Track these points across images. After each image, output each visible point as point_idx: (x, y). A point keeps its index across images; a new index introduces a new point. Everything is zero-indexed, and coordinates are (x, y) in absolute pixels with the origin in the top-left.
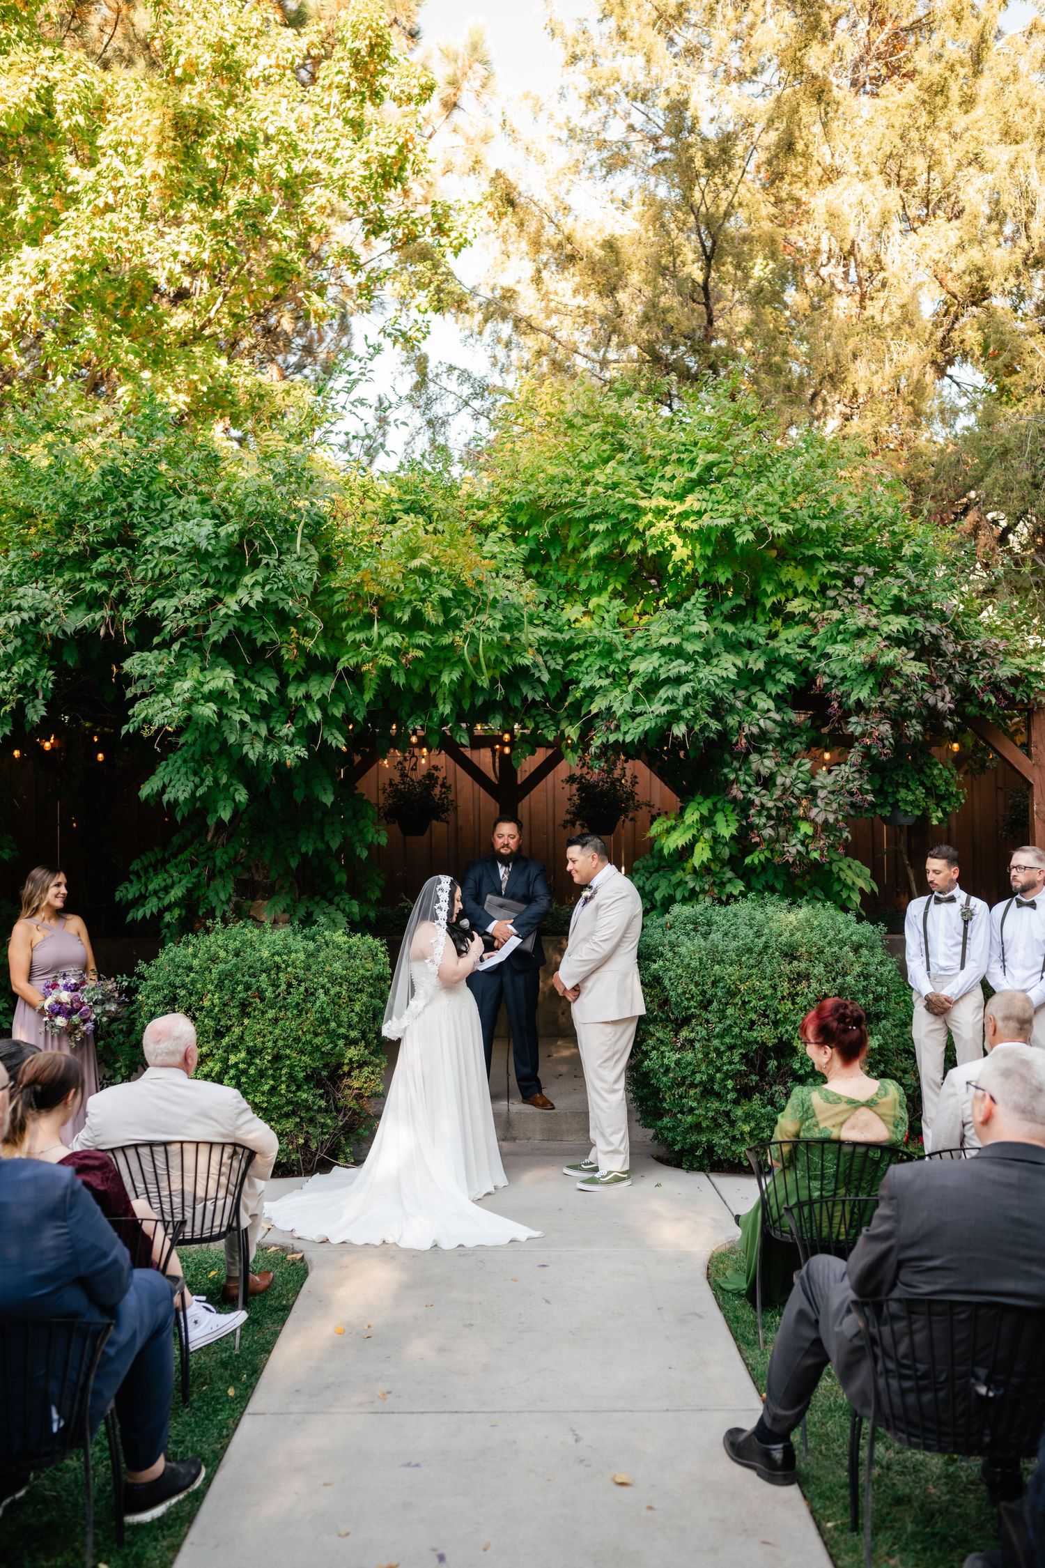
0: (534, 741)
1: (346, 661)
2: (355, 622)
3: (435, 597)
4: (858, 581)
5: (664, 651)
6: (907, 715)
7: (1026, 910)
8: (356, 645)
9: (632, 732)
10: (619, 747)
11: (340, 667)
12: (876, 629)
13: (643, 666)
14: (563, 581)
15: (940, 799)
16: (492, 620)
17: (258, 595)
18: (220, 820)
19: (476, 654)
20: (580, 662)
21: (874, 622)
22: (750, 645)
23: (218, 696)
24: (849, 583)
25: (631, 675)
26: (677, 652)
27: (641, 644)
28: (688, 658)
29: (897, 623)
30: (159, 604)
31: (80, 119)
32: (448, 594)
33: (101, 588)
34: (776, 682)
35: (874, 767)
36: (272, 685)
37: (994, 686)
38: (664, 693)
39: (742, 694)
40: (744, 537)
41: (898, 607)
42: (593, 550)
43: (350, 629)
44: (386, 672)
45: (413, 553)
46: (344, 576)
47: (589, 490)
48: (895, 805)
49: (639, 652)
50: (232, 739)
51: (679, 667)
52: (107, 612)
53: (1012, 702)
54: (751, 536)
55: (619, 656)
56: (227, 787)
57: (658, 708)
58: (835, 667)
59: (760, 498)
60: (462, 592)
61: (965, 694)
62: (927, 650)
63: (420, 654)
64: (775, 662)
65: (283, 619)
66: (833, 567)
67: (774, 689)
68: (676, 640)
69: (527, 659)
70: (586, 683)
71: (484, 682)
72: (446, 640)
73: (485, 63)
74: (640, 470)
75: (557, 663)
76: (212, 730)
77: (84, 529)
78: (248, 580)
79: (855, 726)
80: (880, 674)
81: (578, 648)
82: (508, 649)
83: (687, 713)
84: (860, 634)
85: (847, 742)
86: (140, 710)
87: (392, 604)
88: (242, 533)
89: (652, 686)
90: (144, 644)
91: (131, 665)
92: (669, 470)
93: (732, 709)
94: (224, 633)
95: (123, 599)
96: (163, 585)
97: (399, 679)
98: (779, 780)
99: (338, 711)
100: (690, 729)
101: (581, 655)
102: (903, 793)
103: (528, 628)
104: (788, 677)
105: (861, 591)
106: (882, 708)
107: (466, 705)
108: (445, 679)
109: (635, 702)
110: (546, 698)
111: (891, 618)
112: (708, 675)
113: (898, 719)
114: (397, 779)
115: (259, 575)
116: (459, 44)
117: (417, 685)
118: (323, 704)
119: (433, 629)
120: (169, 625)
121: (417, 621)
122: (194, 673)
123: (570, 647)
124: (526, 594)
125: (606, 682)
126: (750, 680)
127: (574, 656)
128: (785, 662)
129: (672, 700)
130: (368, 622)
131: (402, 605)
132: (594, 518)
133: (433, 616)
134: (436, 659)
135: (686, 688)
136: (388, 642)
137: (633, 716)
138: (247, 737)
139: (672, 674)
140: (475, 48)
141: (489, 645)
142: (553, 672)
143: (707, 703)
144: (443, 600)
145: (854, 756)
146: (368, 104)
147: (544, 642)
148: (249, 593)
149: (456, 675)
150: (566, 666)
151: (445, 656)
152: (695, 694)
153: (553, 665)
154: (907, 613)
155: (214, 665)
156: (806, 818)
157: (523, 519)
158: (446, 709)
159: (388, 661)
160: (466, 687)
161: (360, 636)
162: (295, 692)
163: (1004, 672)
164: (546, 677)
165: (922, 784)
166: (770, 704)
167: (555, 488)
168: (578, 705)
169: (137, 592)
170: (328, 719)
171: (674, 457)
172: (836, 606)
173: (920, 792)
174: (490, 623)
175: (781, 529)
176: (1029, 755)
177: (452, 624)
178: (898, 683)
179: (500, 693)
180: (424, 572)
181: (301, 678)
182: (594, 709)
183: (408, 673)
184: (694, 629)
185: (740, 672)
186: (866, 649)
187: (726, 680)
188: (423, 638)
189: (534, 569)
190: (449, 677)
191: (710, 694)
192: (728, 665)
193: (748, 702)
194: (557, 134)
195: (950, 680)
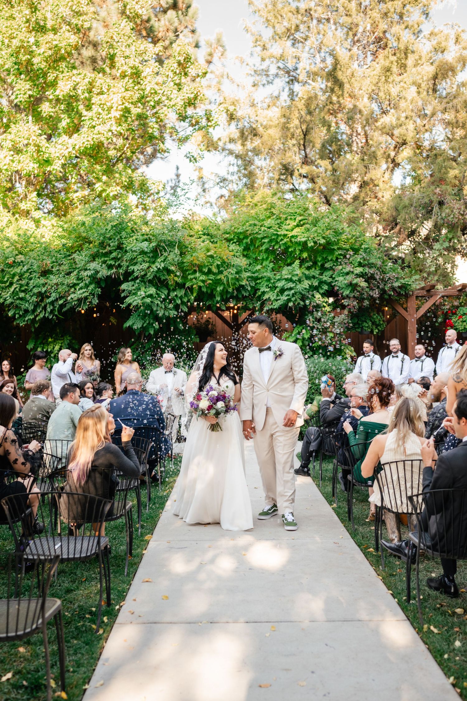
0: (245, 308)
1: (188, 284)
2: (191, 272)
3: (215, 264)
4: (348, 256)
5: (286, 280)
6: (364, 299)
7: (395, 358)
8: (191, 279)
9: (276, 305)
10: (272, 310)
11: (186, 286)
12: (353, 272)
13: (280, 284)
14: (254, 257)
15: (377, 326)
16: (233, 271)
17: (163, 265)
18: (150, 334)
19: (228, 281)
20: (260, 283)
21: (352, 270)
22: (314, 277)
23: (151, 296)
24: (345, 257)
25: (276, 287)
26: (291, 280)
27: (279, 277)
28: (294, 282)
29: (359, 270)
30: (132, 268)
31: (87, 95)
32: (219, 263)
33: (112, 262)
34: (322, 289)
35: (352, 315)
36: (166, 292)
37: (393, 289)
38: (286, 293)
39: (311, 293)
40: (311, 244)
41: (360, 265)
42: (264, 248)
43: (189, 274)
44: (200, 287)
45: (208, 250)
46: (188, 258)
47: (263, 228)
48: (362, 328)
49: (279, 280)
50: (155, 309)
51: (291, 285)
52: (114, 270)
53: (399, 294)
54: (312, 244)
55: (272, 281)
56: (152, 324)
57: (284, 298)
58: (339, 284)
59: (316, 231)
60: (224, 262)
61: (383, 292)
62: (369, 279)
63: (211, 282)
64: (321, 282)
65: (169, 272)
66: (340, 252)
67: (321, 291)
68: (290, 276)
69: (244, 283)
70: (262, 290)
71: (230, 290)
72: (219, 277)
73: (223, 46)
74: (279, 221)
75: (253, 284)
76: (149, 307)
77: (110, 246)
78: (159, 260)
79: (345, 302)
80: (353, 286)
81: (259, 279)
82: (237, 280)
83: (293, 299)
84: (348, 274)
85: (343, 307)
86: (128, 300)
87: (202, 266)
88: (156, 246)
89: (282, 291)
90: (126, 280)
91: (124, 286)
92: (288, 222)
93: (308, 298)
94: (152, 277)
95: (120, 266)
96: (133, 262)
97: (204, 290)
98: (323, 320)
99: (185, 300)
100: (294, 304)
101: (260, 281)
102: (365, 324)
103: (244, 273)
104: (326, 287)
105: (349, 259)
106: (354, 297)
107: (225, 297)
108: (218, 289)
109: (277, 295)
110: (250, 295)
111: (357, 268)
112: (300, 287)
113: (360, 300)
114: (196, 322)
115: (162, 258)
116: (213, 38)
117: (209, 291)
118: (181, 298)
119: (214, 274)
120: (136, 274)
121: (210, 272)
122: (143, 289)
123: (257, 279)
124: (243, 262)
125: (268, 290)
126: (313, 288)
127: (258, 281)
128: (325, 282)
129: (288, 295)
130: (195, 272)
131: (205, 266)
132: (264, 238)
133: (215, 270)
134: (215, 283)
135: (293, 291)
136: (201, 278)
137: (277, 300)
138: (159, 308)
139: (289, 287)
140: (219, 41)
141: (232, 279)
142: (252, 287)
143: (300, 296)
144: (218, 265)
145: (346, 312)
146: (183, 77)
147: (249, 277)
148: (159, 264)
149: (221, 288)
150: (256, 284)
151: (218, 282)
152: (296, 293)
153: (251, 284)
154: (363, 267)
155: (149, 287)
156: (331, 332)
157: (241, 237)
158: (218, 299)
159: (202, 284)
160: (224, 292)
161: (192, 277)
162: (173, 294)
163: (396, 284)
164: (249, 289)
165: (371, 321)
166: (320, 296)
167: (251, 228)
168: (259, 297)
169: (124, 264)
170: (183, 303)
171: (289, 217)
172: (341, 265)
173: (370, 323)
174: (232, 272)
175: (322, 241)
176: (407, 311)
177: (221, 272)
178: (359, 289)
179: (235, 293)
180: (212, 257)
181: (174, 290)
182: (264, 298)
183: (207, 288)
184: (295, 273)
185: (310, 286)
186: (349, 278)
187: (306, 289)
188: (212, 277)
189: (245, 253)
190: (220, 288)
191: (300, 293)
192: (306, 284)
193: (313, 295)
194: (250, 72)
195: (378, 287)
